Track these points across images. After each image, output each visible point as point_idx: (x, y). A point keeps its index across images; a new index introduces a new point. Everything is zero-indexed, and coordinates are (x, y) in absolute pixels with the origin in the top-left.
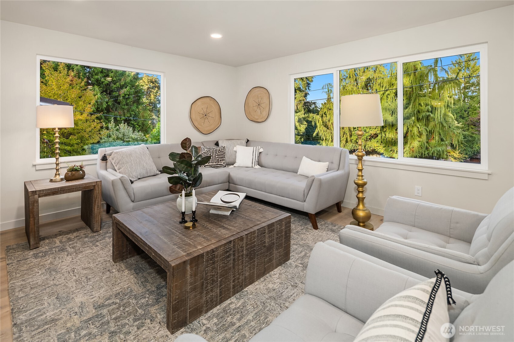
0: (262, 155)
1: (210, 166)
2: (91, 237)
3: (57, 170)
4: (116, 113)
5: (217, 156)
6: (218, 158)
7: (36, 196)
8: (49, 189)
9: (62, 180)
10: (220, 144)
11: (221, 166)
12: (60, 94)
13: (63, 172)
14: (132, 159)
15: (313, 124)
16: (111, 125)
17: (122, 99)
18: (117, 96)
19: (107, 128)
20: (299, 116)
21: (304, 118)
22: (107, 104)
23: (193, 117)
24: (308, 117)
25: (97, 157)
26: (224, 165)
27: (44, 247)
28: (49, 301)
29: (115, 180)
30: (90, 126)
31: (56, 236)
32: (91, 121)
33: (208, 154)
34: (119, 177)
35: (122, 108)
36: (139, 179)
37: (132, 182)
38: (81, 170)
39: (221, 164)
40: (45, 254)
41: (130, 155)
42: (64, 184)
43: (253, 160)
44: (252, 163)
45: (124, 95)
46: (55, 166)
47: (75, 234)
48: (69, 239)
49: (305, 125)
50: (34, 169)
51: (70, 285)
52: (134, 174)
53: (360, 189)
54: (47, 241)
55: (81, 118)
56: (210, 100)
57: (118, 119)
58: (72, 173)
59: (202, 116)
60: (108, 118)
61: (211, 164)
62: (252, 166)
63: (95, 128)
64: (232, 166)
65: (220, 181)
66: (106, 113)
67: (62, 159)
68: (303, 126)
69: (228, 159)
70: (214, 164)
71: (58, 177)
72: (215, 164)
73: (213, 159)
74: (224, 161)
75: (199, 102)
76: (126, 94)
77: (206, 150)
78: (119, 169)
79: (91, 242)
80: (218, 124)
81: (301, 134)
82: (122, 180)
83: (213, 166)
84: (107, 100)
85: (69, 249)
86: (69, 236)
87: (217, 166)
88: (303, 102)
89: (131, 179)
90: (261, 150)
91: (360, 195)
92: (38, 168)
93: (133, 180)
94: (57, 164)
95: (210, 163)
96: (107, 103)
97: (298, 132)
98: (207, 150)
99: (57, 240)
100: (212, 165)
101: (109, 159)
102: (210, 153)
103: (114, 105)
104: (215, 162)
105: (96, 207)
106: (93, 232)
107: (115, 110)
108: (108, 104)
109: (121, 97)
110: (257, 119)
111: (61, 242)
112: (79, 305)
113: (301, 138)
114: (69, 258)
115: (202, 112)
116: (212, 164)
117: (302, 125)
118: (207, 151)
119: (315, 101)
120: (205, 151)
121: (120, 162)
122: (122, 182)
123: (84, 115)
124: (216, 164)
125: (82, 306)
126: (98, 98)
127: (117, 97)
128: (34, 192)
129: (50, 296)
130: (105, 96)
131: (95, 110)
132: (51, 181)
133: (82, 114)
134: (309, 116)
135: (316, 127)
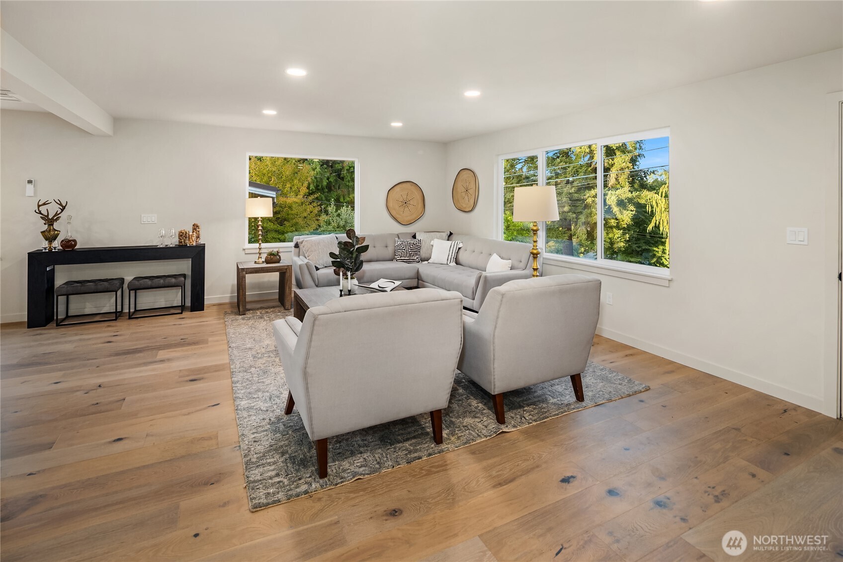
0: (461, 251)
2: (283, 313)
3: (260, 254)
4: (339, 192)
6: (411, 252)
7: (244, 273)
8: (253, 268)
9: (263, 262)
10: (417, 237)
11: (414, 261)
12: (274, 171)
13: (264, 256)
14: (320, 247)
15: (648, 209)
16: (331, 209)
17: (346, 173)
18: (340, 168)
19: (327, 213)
20: (620, 196)
21: (630, 200)
22: (327, 181)
23: (391, 205)
24: (638, 197)
25: (292, 244)
26: (417, 260)
27: (249, 315)
28: (249, 341)
29: (302, 264)
30: (305, 210)
31: (258, 309)
32: (307, 203)
33: (401, 247)
34: (305, 263)
35: (347, 185)
36: (326, 267)
37: (317, 269)
38: (278, 255)
39: (414, 259)
40: (250, 318)
41: (319, 243)
42: (265, 265)
43: (449, 256)
44: (448, 260)
45: (348, 168)
46: (258, 251)
47: (272, 310)
48: (267, 312)
49: (632, 211)
50: (244, 252)
51: (262, 335)
52: (321, 262)
54: (252, 312)
55: (295, 200)
56: (411, 185)
57: (342, 200)
58: (270, 257)
59: (401, 204)
60: (329, 198)
62: (447, 263)
63: (311, 212)
64: (426, 262)
65: (407, 277)
66: (328, 192)
67: (264, 245)
68: (627, 212)
69: (423, 253)
70: (406, 258)
71: (260, 259)
73: (406, 252)
74: (418, 256)
75: (397, 189)
76: (351, 166)
78: (308, 257)
79: (282, 315)
80: (421, 213)
81: (624, 228)
82: (307, 265)
84: (327, 175)
85: (266, 318)
86: (267, 310)
87: (410, 261)
88: (627, 171)
89: (317, 266)
90: (461, 245)
92: (247, 251)
93: (319, 267)
94: (260, 249)
96: (328, 179)
97: (618, 223)
98: (401, 242)
99: (258, 313)
101: (301, 246)
102: (403, 247)
103: (336, 180)
104: (407, 256)
105: (287, 288)
106: (285, 309)
107: (337, 188)
108: (330, 180)
109: (345, 170)
110: (464, 208)
111: (261, 313)
112: (266, 344)
113: (624, 234)
114: (265, 323)
115: (401, 199)
116: (404, 258)
117: (625, 212)
118: (400, 244)
119: (655, 169)
121: (309, 250)
122: (307, 267)
123: (299, 196)
124: (408, 258)
125: (268, 346)
126: (317, 173)
127: (341, 170)
128: (243, 269)
129: (250, 339)
130: (326, 170)
131: (314, 188)
132: (256, 262)
133: (297, 195)
134: (640, 196)
135: (652, 214)
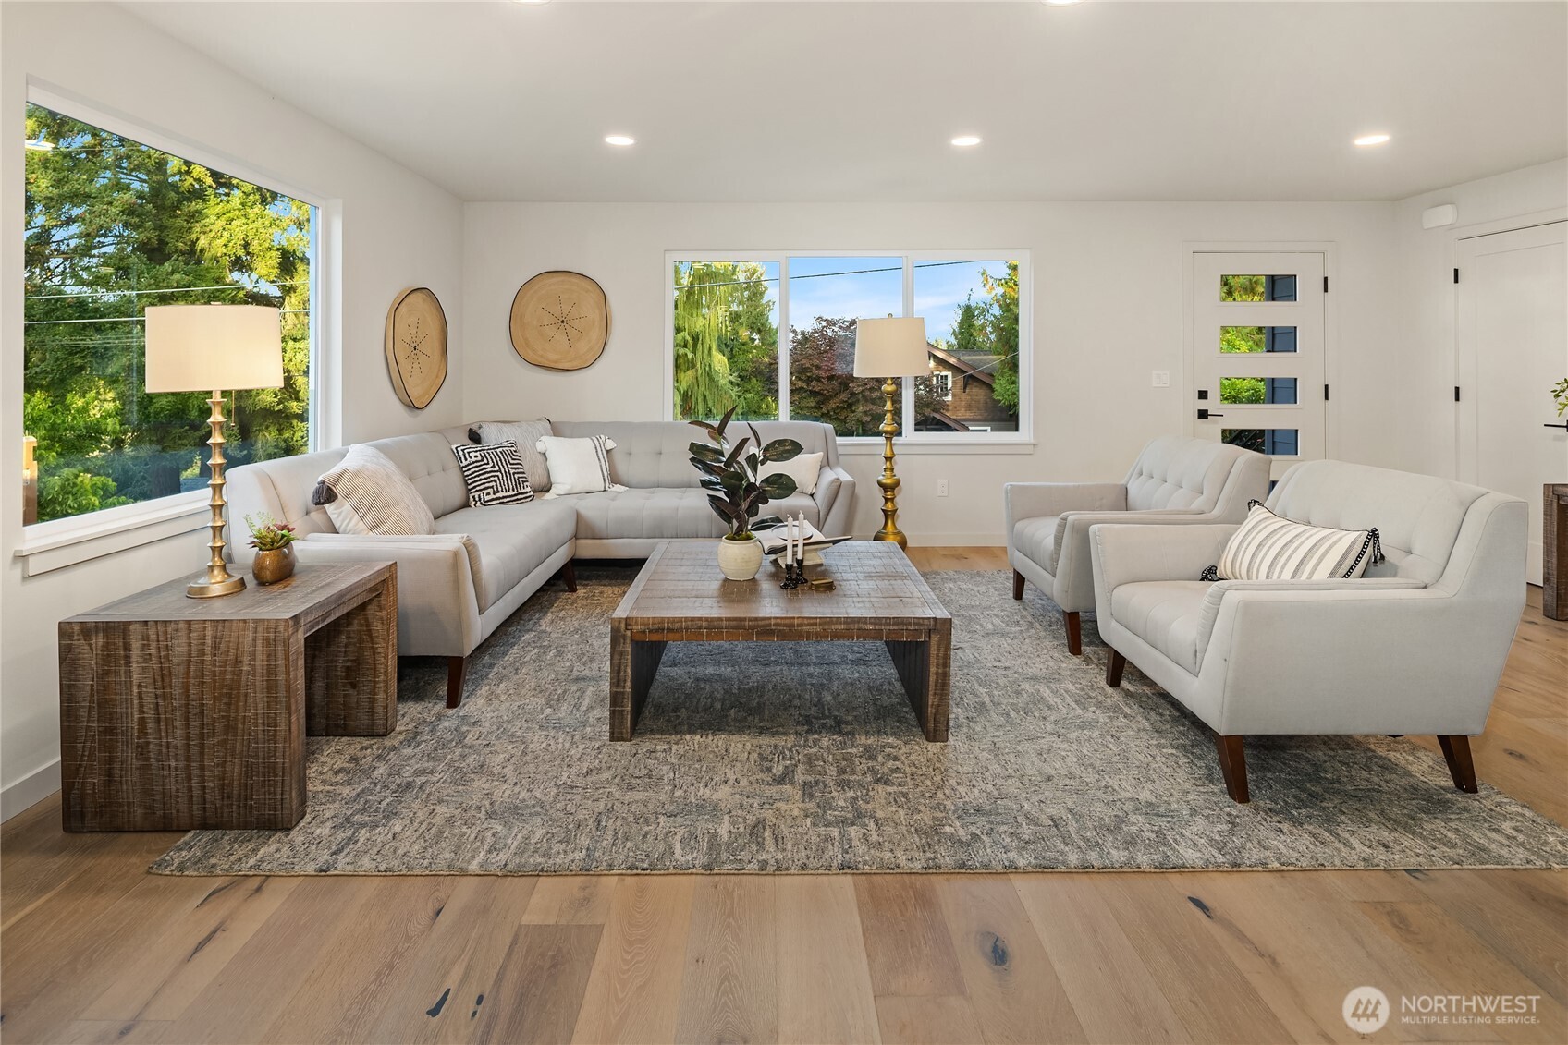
0: (618, 457)
1: (498, 501)
5: (512, 471)
6: (516, 476)
11: (525, 497)
26: (530, 494)
33: (485, 466)
39: (527, 492)
43: (595, 471)
44: (604, 480)
50: (17, 571)
53: (889, 495)
56: (430, 298)
59: (408, 350)
61: (500, 495)
62: (605, 487)
64: (548, 494)
69: (534, 477)
70: (508, 494)
72: (512, 493)
73: (505, 478)
74: (528, 484)
77: (476, 457)
80: (438, 376)
83: (505, 500)
87: (517, 500)
90: (610, 444)
91: (890, 505)
92: (35, 565)
95: (498, 492)
98: (478, 454)
100: (504, 497)
102: (491, 464)
104: (511, 487)
106: (380, 735)
110: (556, 362)
115: (408, 338)
116: (505, 494)
118: (479, 458)
120: (474, 459)
124: (514, 493)
